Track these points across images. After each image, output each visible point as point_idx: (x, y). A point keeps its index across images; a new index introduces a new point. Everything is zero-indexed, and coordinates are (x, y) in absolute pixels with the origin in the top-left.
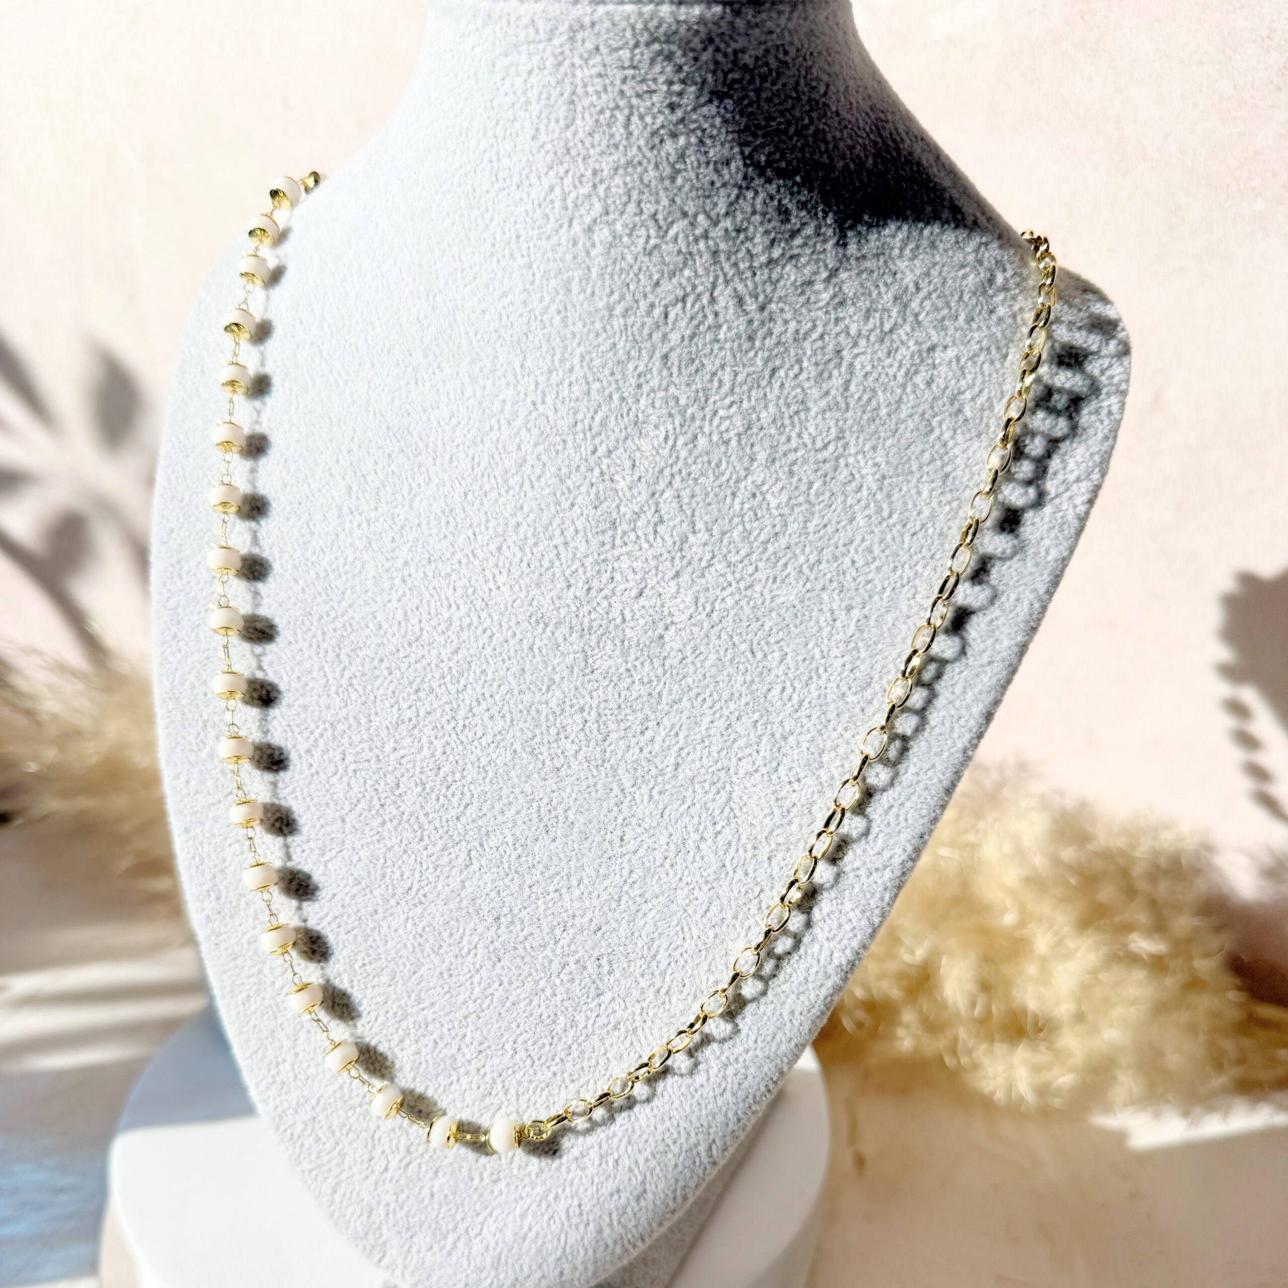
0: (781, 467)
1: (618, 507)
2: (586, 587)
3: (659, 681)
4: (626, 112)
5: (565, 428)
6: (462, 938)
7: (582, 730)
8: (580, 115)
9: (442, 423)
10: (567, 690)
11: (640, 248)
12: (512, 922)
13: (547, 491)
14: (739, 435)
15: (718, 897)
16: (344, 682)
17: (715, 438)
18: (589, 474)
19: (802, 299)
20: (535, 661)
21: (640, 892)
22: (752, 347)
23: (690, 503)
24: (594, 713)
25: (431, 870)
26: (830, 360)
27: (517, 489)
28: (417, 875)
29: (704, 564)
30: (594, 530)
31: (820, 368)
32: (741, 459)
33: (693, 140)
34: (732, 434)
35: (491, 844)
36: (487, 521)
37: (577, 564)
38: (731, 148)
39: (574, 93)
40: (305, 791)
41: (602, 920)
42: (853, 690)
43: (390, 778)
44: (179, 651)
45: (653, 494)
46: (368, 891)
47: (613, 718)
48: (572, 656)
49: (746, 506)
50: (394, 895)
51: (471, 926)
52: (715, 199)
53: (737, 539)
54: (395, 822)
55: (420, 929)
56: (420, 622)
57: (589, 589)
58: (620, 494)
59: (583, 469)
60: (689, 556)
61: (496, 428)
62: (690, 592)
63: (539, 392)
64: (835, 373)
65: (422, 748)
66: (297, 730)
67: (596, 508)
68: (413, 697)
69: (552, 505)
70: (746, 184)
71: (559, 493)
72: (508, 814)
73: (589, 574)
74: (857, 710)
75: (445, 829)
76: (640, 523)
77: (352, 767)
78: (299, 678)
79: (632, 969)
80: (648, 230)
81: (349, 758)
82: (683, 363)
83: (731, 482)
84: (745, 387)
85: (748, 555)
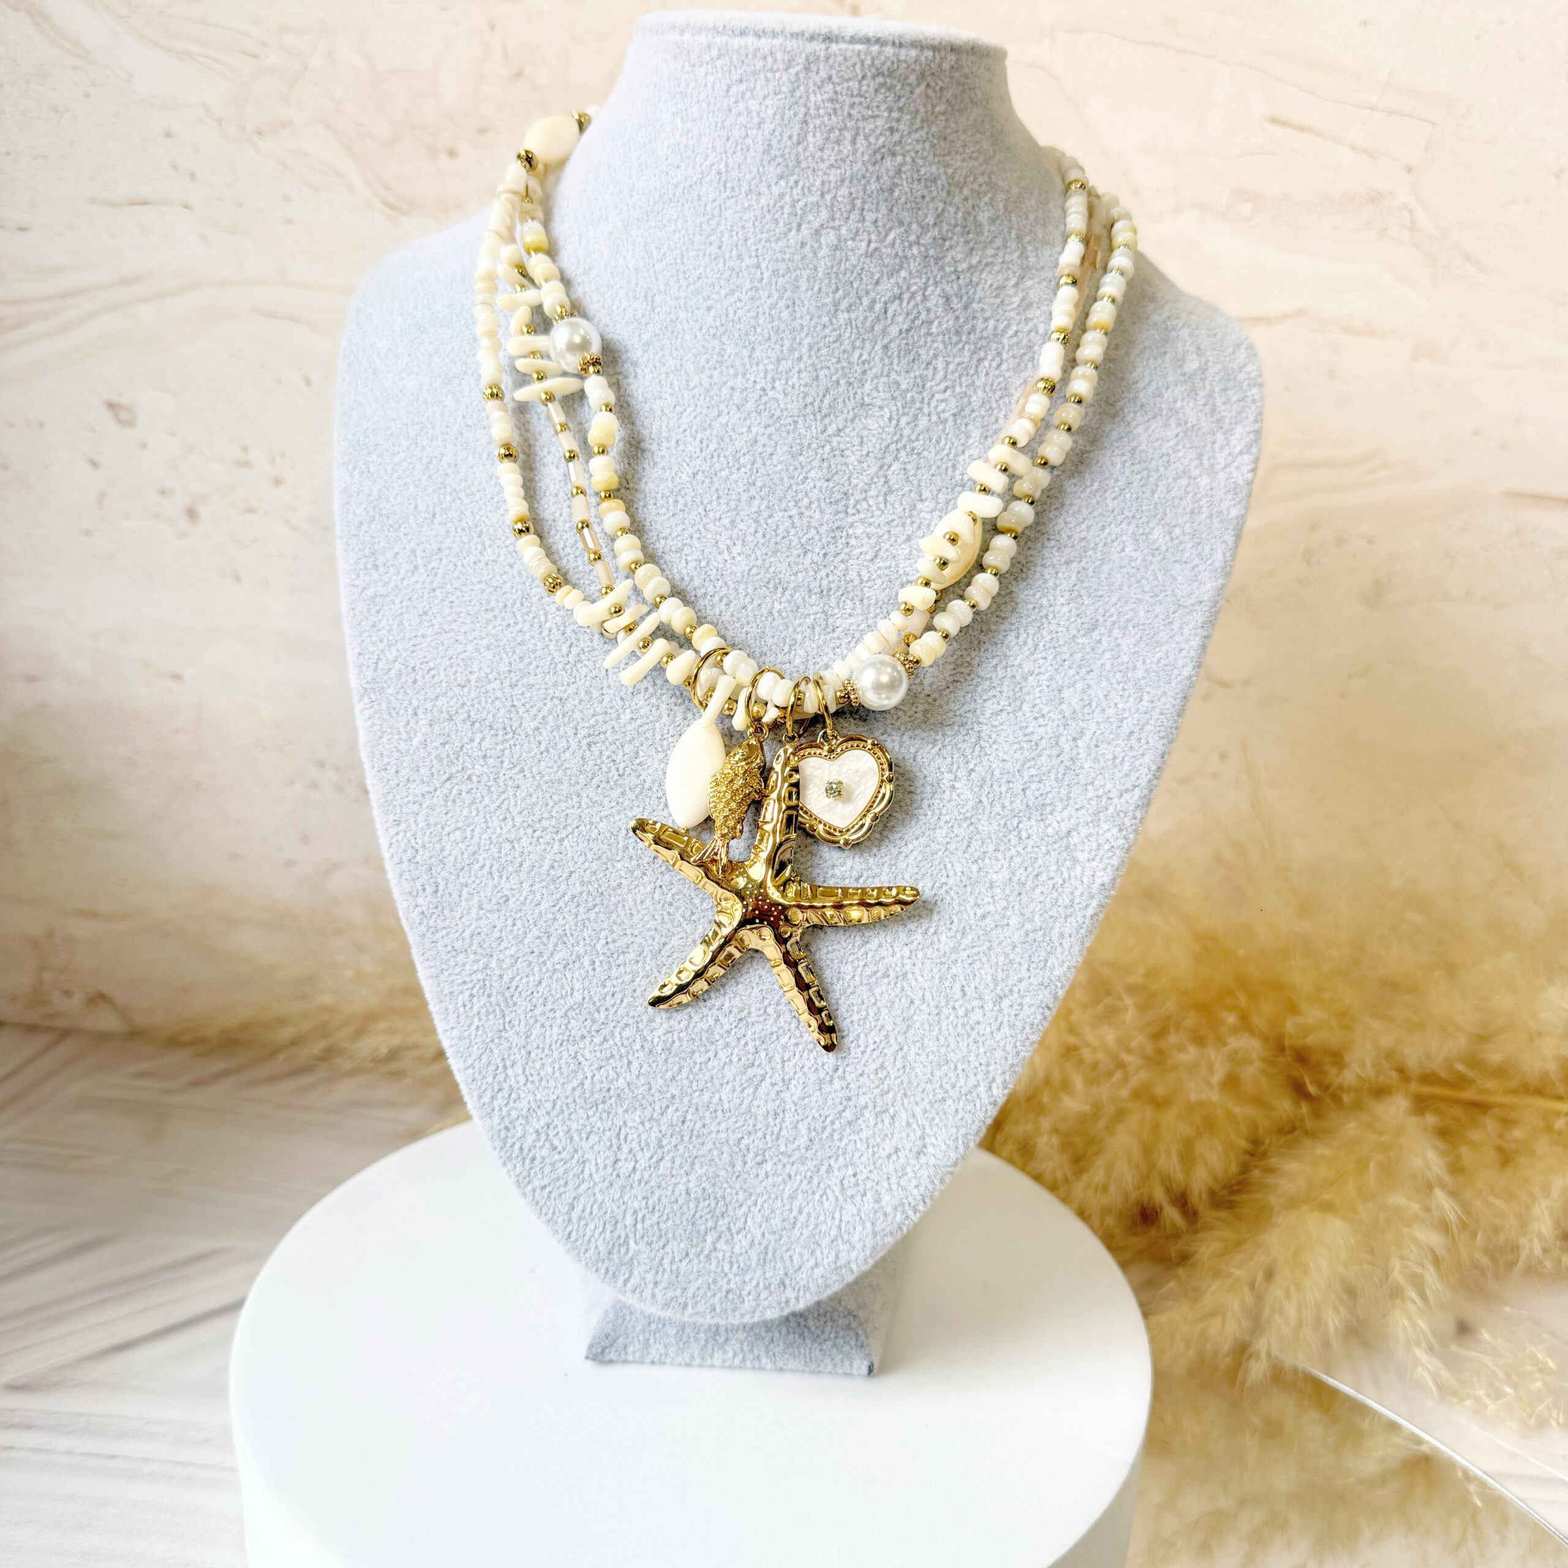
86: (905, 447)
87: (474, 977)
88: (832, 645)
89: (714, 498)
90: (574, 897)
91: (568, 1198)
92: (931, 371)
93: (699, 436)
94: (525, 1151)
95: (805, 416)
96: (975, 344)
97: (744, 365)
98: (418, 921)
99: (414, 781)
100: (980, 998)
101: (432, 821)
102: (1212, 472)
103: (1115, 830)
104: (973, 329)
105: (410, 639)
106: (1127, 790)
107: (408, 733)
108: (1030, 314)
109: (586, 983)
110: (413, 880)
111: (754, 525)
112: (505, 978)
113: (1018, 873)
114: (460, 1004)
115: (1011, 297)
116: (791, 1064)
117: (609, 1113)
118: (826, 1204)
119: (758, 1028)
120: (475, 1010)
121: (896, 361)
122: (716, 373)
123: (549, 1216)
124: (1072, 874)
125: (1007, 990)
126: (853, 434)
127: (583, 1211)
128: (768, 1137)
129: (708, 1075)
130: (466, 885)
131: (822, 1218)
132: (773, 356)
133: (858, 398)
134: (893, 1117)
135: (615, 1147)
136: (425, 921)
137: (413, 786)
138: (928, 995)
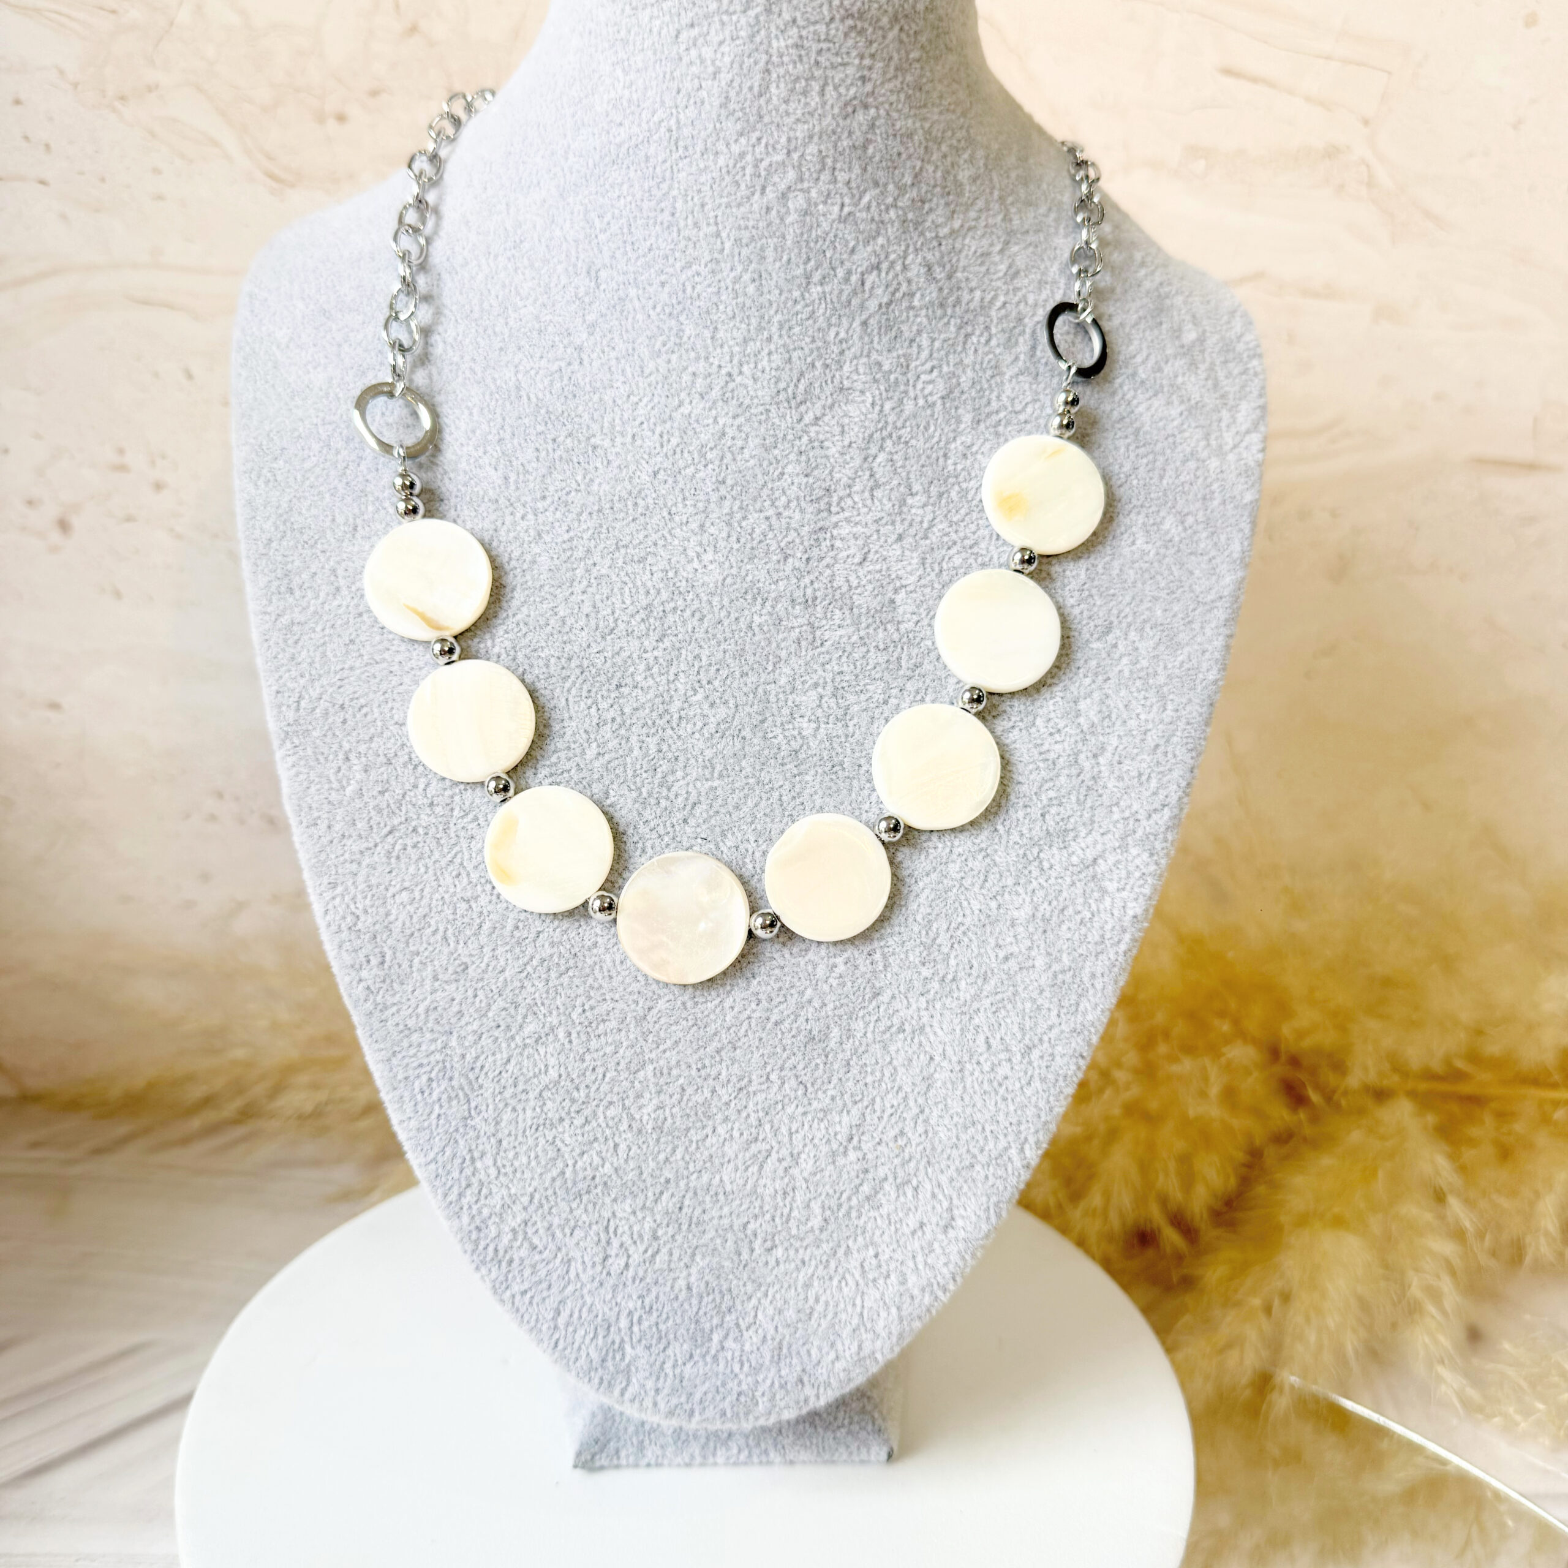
86: (890, 435)
87: (432, 1058)
88: (821, 660)
89: (680, 499)
90: (543, 960)
91: (552, 1303)
92: (915, 349)
93: (658, 430)
94: (501, 1253)
95: (777, 403)
96: (962, 318)
97: (706, 347)
98: (362, 998)
99: (350, 836)
100: (1007, 1050)
101: (374, 881)
102: (1220, 452)
103: (1145, 856)
104: (958, 301)
105: (336, 673)
106: (1155, 810)
107: (340, 781)
108: (1018, 283)
109: (562, 1058)
110: (355, 951)
111: (726, 529)
112: (468, 1057)
113: (1041, 909)
114: (417, 1090)
115: (996, 264)
116: (800, 1136)
117: (595, 1204)
118: (846, 1290)
119: (760, 1097)
120: (435, 1096)
121: (876, 339)
122: (674, 357)
123: (533, 1323)
124: (1102, 907)
125: (1036, 1041)
126: (834, 422)
127: (571, 1316)
128: (777, 1220)
129: (706, 1153)
130: (418, 954)
131: (842, 1306)
132: (739, 336)
133: (837, 380)
134: (916, 1189)
135: (604, 1242)
136: (372, 997)
137: (349, 842)
138: (949, 1051)
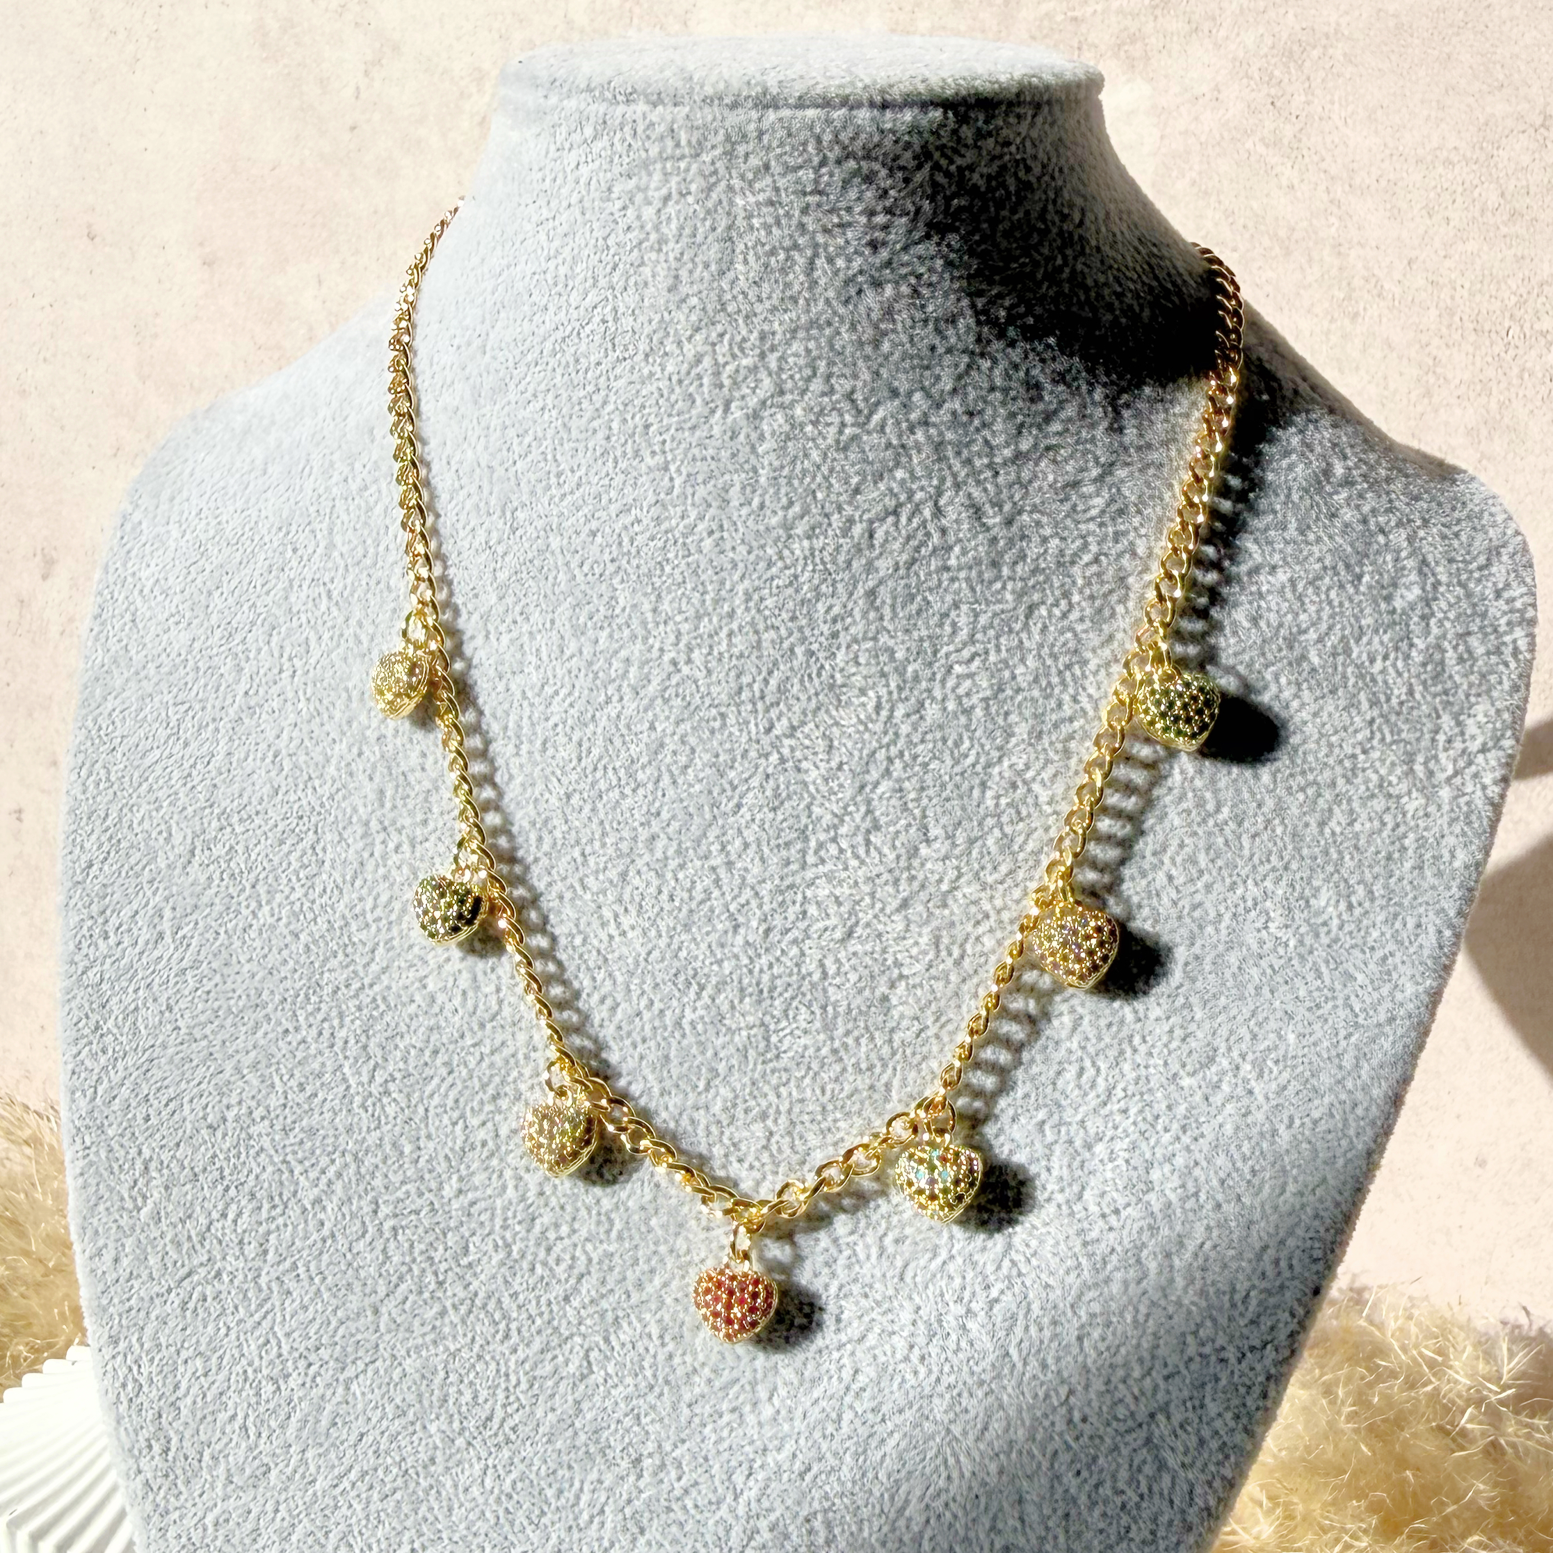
0: (1051, 743)
1: (808, 807)
2: (763, 927)
3: (885, 1066)
4: (809, 253)
5: (724, 697)
6: (578, 1498)
7: (765, 1147)
8: (741, 257)
9: (529, 694)
10: (739, 1087)
11: (830, 441)
12: (663, 1466)
13: (698, 787)
14: (985, 700)
15: (1001, 1407)
16: (375, 1089)
17: (951, 706)
18: (763, 761)
19: (1067, 507)
20: (685, 1042)
21: (873, 1404)
22: (998, 577)
23: (918, 800)
24: (783, 1120)
25: (524, 1386)
26: (1111, 592)
27: (650, 786)
28: (501, 1395)
29: (945, 887)
30: (773, 843)
31: (1098, 603)
32: (990, 735)
33: (905, 289)
34: (975, 699)
35: (622, 1337)
36: (604, 834)
37: (747, 893)
38: (959, 300)
39: (729, 228)
40: (312, 1267)
41: (813, 1453)
42: (1189, 1068)
43: (451, 1239)
44: (104, 1052)
45: (862, 787)
46: (418, 1426)
47: (815, 1127)
48: (744, 1033)
49: (1003, 801)
50: (463, 1429)
51: (594, 1476)
52: (937, 370)
53: (994, 849)
54: (463, 1309)
55: (507, 1486)
56: (498, 990)
57: (768, 931)
58: (812, 788)
59: (753, 754)
60: (921, 876)
61: (615, 698)
62: (926, 930)
63: (682, 645)
64: (1120, 609)
65: (504, 1188)
66: (298, 1169)
67: (774, 809)
68: (488, 1108)
69: (706, 808)
70: (981, 349)
71: (716, 791)
72: (649, 1289)
73: (766, 908)
74: (1198, 1097)
75: (546, 1317)
76: (843, 830)
77: (387, 1225)
78: (302, 1087)
79: (866, 1534)
80: (841, 415)
81: (384, 1210)
82: (900, 600)
83: (979, 768)
84: (991, 633)
85: (1011, 872)
